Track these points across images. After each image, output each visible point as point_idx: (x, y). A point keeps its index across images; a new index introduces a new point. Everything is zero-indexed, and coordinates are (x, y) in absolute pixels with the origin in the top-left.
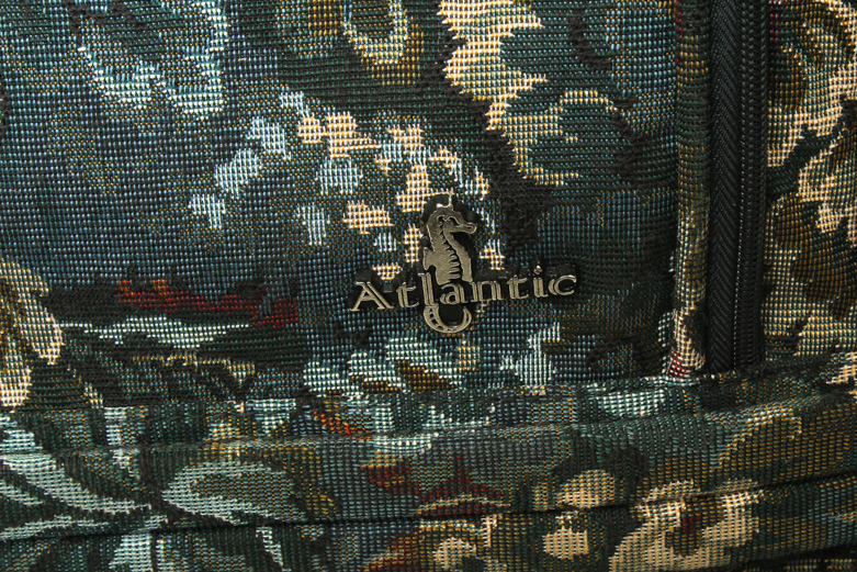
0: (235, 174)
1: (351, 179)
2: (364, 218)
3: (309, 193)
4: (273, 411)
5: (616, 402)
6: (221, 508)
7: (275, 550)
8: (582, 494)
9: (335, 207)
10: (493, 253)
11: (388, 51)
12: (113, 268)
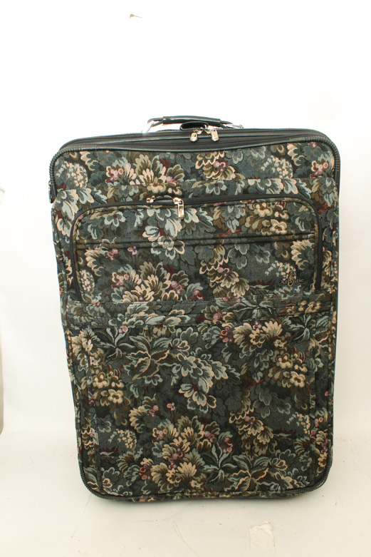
0: (270, 269)
1: (282, 270)
2: (283, 274)
3: (277, 271)
4: (271, 295)
5: (307, 293)
6: (265, 306)
7: (270, 311)
8: (303, 303)
9: (280, 272)
10: (295, 277)
11: (286, 256)
12: (256, 280)
